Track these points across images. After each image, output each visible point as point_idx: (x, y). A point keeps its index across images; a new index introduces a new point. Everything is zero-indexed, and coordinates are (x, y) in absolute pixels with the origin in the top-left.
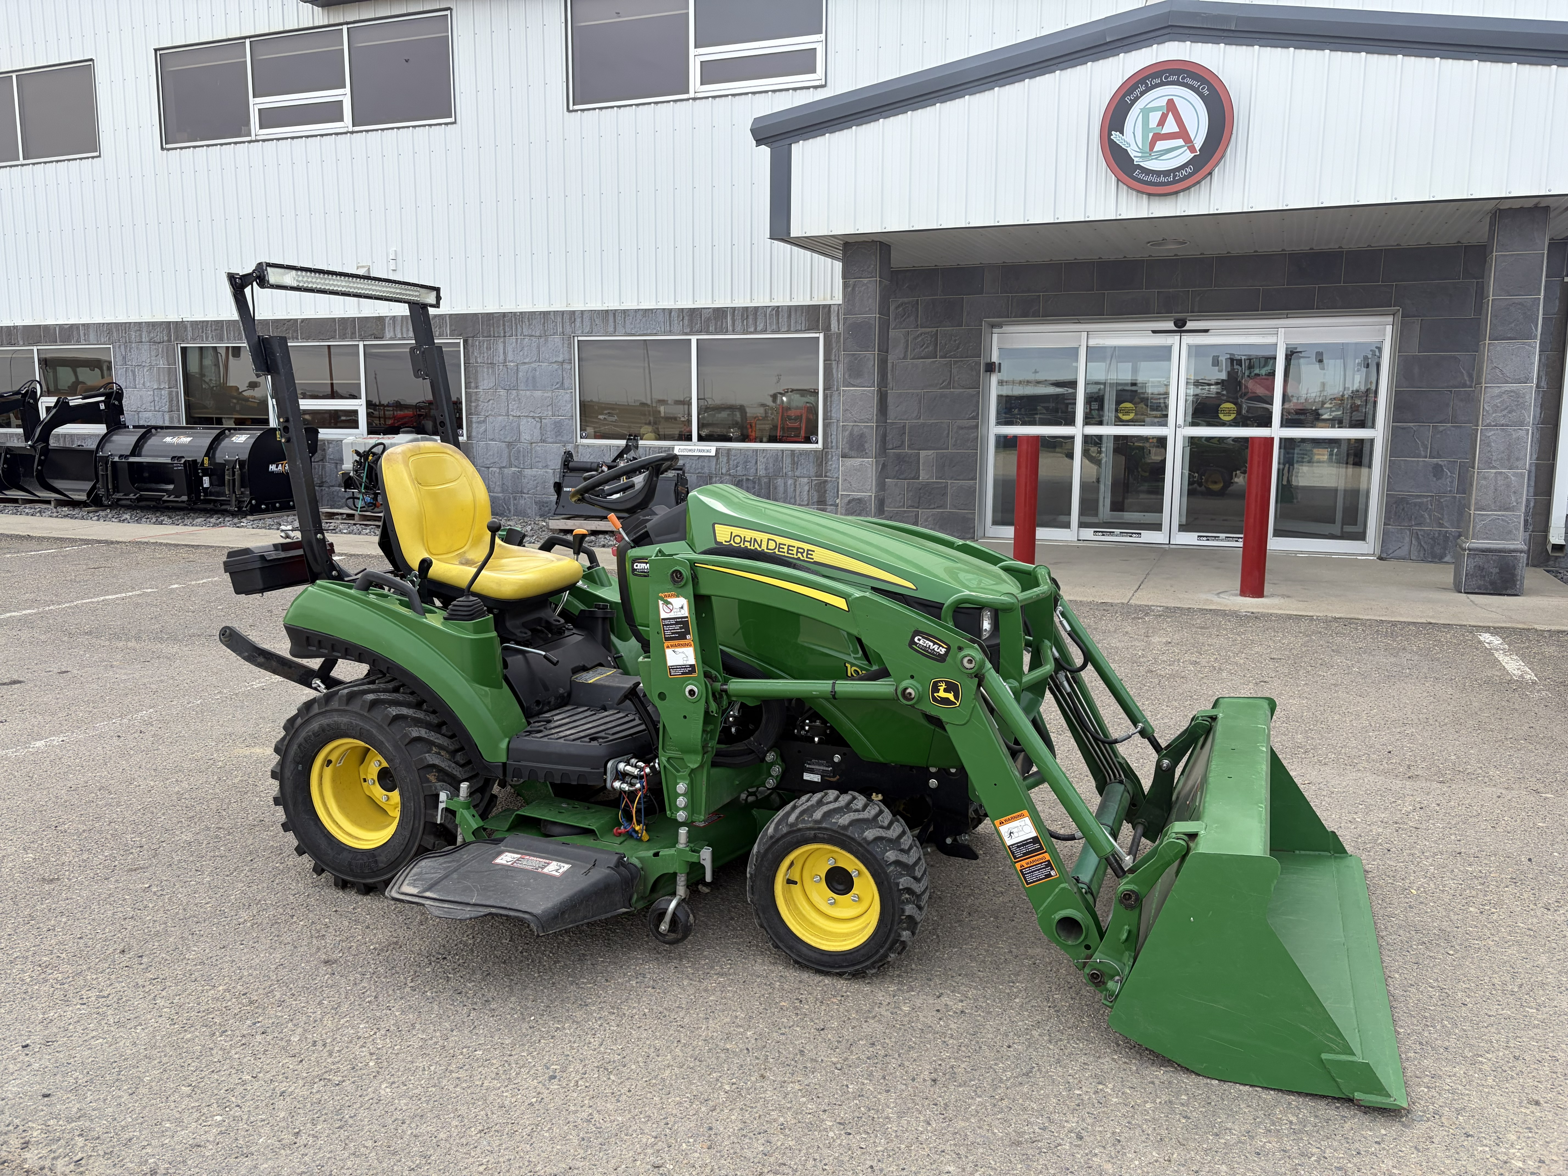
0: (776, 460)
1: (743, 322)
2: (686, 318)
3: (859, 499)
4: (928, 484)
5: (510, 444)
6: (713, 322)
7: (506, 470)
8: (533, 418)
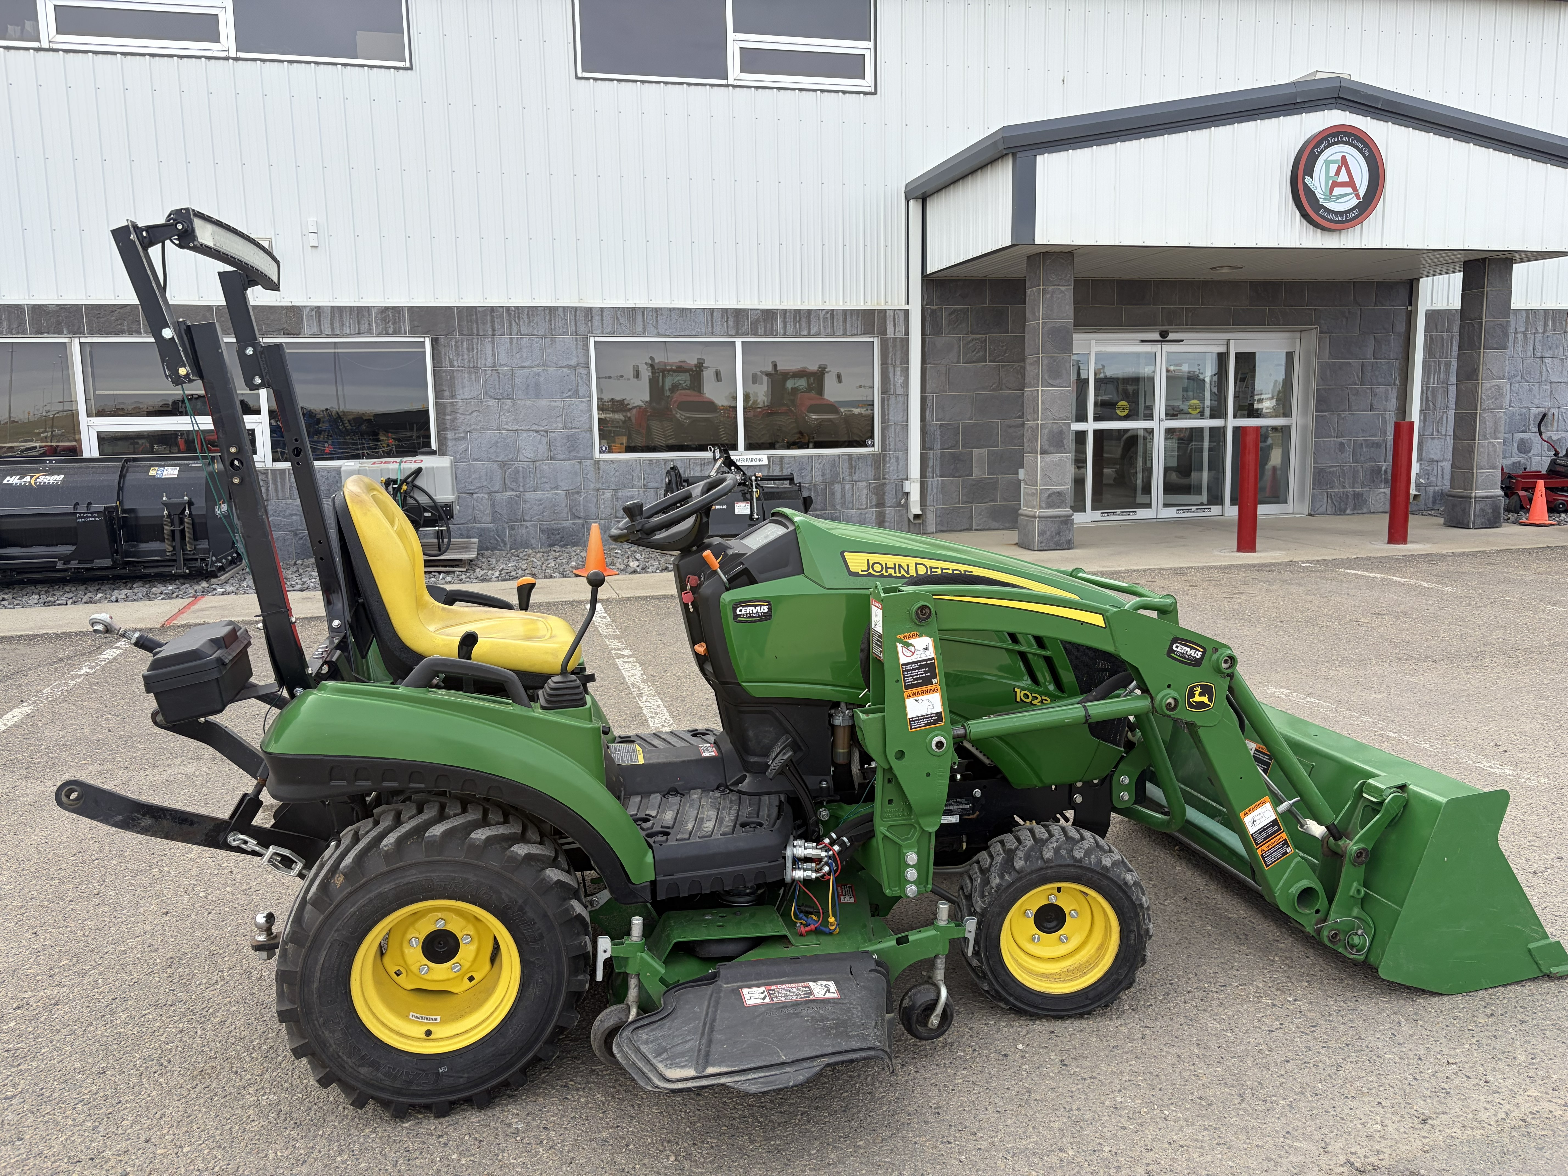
0: (833, 466)
1: (795, 326)
2: (731, 319)
5: (504, 465)
6: (762, 324)
7: (498, 496)
8: (537, 431)
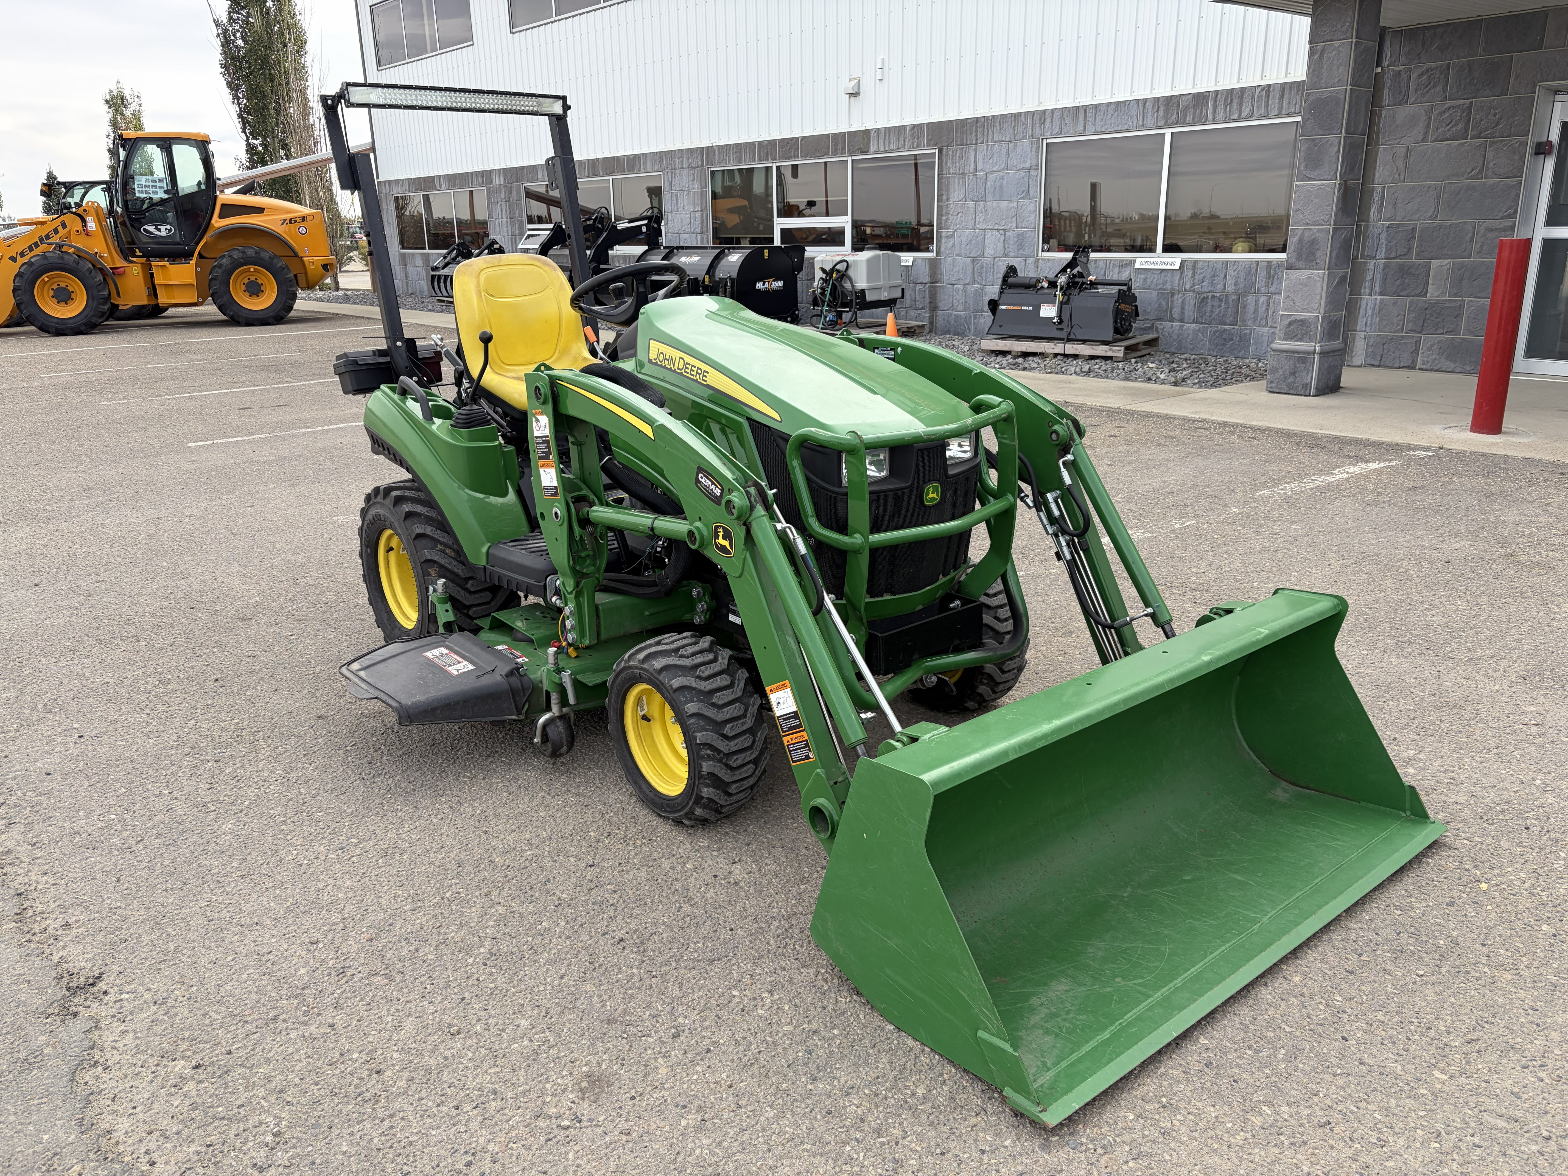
0: (1249, 273)
1: (1225, 108)
2: (1162, 109)
3: (1301, 321)
4: (1437, 302)
5: (974, 260)
6: (1192, 110)
7: (969, 287)
8: (998, 230)
